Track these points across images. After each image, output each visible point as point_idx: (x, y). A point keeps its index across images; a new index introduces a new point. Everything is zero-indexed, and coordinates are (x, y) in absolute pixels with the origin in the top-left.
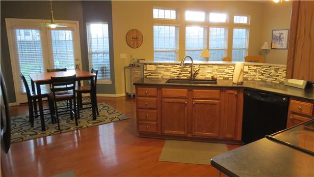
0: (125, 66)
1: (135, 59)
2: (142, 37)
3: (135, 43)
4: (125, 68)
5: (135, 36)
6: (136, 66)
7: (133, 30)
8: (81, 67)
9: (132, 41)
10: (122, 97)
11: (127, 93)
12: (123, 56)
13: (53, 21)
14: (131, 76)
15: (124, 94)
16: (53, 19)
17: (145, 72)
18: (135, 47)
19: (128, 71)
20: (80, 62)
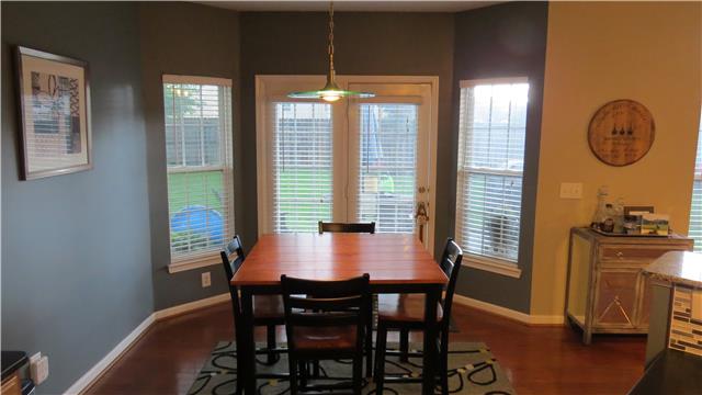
0: (574, 224)
1: (615, 205)
2: (653, 128)
3: (621, 149)
4: (573, 231)
5: (623, 121)
6: (617, 231)
7: (616, 104)
8: (431, 212)
9: (610, 142)
10: (552, 327)
11: (569, 319)
12: (571, 190)
13: (334, 77)
14: (593, 267)
15: (559, 319)
16: (333, 72)
17: (675, 325)
18: (621, 160)
19: (583, 247)
20: (431, 198)
